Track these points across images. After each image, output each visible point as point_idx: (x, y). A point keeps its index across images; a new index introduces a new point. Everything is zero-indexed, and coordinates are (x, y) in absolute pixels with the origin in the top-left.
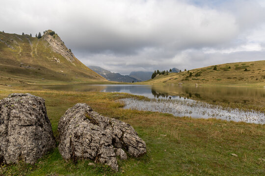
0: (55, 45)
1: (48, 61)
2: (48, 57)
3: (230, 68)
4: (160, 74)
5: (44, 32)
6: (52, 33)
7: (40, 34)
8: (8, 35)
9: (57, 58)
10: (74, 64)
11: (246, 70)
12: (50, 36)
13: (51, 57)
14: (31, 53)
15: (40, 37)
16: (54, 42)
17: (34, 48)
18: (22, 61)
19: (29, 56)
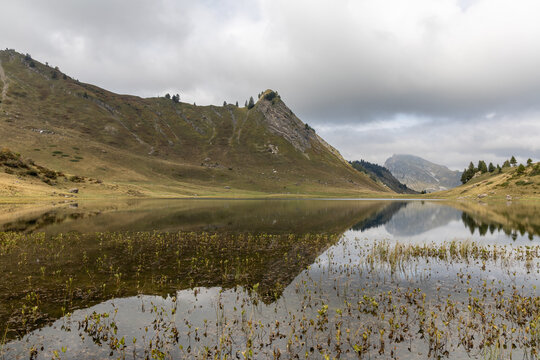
0: (274, 118)
1: (255, 152)
2: (256, 145)
4: (484, 171)
5: (259, 96)
6: (271, 96)
7: (252, 100)
8: (201, 108)
9: (275, 144)
10: (306, 155)
12: (267, 102)
13: (263, 143)
14: (230, 139)
15: (251, 106)
16: (273, 112)
17: (237, 129)
18: (210, 155)
19: (224, 144)
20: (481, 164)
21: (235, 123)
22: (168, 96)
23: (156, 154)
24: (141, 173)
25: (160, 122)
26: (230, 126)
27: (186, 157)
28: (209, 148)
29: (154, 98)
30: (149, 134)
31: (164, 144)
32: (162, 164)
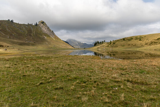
0: (44, 29)
1: (40, 38)
2: (40, 36)
3: (132, 39)
4: (99, 43)
5: (39, 22)
6: (43, 23)
7: (37, 23)
8: (21, 25)
9: (45, 36)
10: (54, 39)
11: (140, 40)
12: (41, 24)
13: (42, 35)
14: (32, 34)
15: (36, 25)
16: (44, 27)
17: (33, 31)
18: (27, 38)
19: (30, 35)
20: (98, 42)
21: (32, 29)
22: (9, 20)
23: (10, 38)
24: (8, 44)
25: (8, 28)
26: (31, 30)
27: (20, 39)
28: (26, 36)
29: (4, 20)
30: (5, 32)
31: (11, 35)
32: (14, 41)
